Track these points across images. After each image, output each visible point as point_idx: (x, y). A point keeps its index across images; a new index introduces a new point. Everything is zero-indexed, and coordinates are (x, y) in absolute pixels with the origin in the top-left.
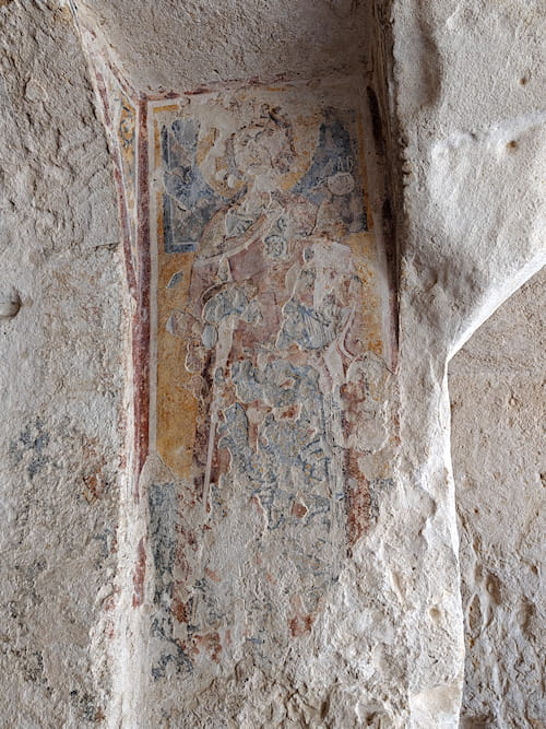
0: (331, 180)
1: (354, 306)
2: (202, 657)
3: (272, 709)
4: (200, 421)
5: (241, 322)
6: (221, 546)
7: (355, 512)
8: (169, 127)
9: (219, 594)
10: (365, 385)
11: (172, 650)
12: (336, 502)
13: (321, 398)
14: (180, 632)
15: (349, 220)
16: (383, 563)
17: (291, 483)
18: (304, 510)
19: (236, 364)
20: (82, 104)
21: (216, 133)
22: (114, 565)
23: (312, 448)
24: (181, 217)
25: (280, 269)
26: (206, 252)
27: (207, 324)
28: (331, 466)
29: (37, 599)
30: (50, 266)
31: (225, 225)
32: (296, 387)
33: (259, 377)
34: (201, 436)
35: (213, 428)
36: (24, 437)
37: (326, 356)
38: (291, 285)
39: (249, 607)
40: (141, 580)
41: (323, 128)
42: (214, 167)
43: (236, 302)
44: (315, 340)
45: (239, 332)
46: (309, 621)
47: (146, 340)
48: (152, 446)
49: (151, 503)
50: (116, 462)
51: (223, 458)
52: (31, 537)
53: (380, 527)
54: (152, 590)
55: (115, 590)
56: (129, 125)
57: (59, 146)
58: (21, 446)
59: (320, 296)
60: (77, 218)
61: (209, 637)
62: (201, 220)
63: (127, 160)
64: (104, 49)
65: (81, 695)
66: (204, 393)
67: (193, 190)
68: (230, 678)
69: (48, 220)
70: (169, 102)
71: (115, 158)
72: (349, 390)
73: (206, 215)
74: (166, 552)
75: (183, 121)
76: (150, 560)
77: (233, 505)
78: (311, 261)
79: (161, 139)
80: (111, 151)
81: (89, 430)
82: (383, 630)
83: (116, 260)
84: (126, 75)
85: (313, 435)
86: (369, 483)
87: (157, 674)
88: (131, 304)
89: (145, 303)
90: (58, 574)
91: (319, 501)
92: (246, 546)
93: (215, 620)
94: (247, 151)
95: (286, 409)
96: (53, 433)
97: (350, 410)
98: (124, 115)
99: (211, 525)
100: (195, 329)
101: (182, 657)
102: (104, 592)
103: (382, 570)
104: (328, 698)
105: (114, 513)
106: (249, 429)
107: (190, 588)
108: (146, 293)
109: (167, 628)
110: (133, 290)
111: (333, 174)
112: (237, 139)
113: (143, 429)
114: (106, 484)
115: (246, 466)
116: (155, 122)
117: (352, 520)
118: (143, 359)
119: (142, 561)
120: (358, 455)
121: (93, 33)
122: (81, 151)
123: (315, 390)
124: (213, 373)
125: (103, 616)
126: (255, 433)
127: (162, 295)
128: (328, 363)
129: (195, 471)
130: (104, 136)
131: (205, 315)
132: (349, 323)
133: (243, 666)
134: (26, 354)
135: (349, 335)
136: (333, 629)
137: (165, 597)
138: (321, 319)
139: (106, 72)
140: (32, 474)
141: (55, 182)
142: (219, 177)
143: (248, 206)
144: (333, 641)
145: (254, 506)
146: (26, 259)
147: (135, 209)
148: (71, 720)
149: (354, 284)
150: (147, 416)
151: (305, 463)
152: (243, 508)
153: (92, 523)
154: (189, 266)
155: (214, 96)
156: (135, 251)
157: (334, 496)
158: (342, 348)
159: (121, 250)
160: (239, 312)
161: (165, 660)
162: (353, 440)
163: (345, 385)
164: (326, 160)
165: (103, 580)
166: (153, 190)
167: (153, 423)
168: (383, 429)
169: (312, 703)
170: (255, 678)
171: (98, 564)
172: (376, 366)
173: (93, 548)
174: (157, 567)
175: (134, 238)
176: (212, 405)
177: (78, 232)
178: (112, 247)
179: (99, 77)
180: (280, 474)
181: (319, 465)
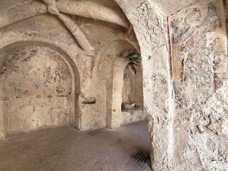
0: (211, 19)
1: (217, 44)
2: (184, 106)
3: (198, 115)
4: (182, 71)
5: (189, 53)
6: (187, 90)
7: (217, 84)
8: (173, 21)
9: (187, 98)
10: (220, 60)
11: (179, 105)
12: (212, 83)
13: (208, 64)
14: (180, 103)
15: (216, 26)
16: (224, 93)
17: (201, 80)
18: (204, 84)
19: (188, 60)
20: (157, 22)
21: (182, 18)
22: (168, 93)
23: (206, 74)
24: (176, 37)
25: (198, 41)
26: (182, 42)
27: (182, 54)
28: (211, 76)
29: (157, 97)
30: (154, 50)
31: (185, 36)
32: (202, 63)
33: (193, 62)
34: (182, 74)
35: (184, 72)
36: (153, 76)
37: (210, 56)
38: (201, 43)
39: (193, 100)
40: (173, 95)
41: (209, 8)
42: (182, 25)
43: (188, 49)
44: (207, 53)
45: (189, 55)
46: (205, 102)
47: (171, 59)
48: (173, 76)
49: (173, 84)
50: (167, 78)
51: (186, 77)
52: (155, 89)
53: (223, 87)
54: (175, 97)
55: (168, 96)
56: (165, 23)
57: (154, 31)
58: (152, 77)
59: (208, 44)
60: (157, 42)
61: (185, 104)
62: (180, 36)
63: (165, 29)
64: (160, 11)
65: (164, 109)
66: (182, 66)
67: (178, 31)
68: (189, 110)
69: (153, 43)
70: (172, 16)
71: (163, 30)
72: (215, 61)
73: (181, 35)
74: (176, 92)
75: (175, 18)
76: (174, 92)
77: (189, 84)
78: (205, 38)
79: (171, 24)
80: (162, 29)
81: (162, 74)
82: (224, 105)
83: (164, 47)
84: (164, 14)
85: (206, 71)
86: (220, 79)
87: (176, 108)
88: (168, 54)
89: (170, 53)
90: (160, 94)
91: (208, 83)
92: (192, 90)
93: (186, 101)
94: (189, 20)
95: (200, 67)
96: (157, 75)
97: (215, 65)
98: (164, 22)
99: (184, 87)
100: (180, 56)
101: (180, 106)
102: (167, 96)
103: (223, 95)
104: (210, 115)
105: (167, 86)
106: (192, 71)
107: (181, 97)
108: (170, 52)
109: (177, 102)
110: (168, 51)
111: (211, 17)
112: (187, 18)
113: (171, 73)
114: (166, 82)
115: (191, 77)
116: (170, 21)
117: (216, 86)
118: (170, 62)
119: (173, 93)
120: (217, 74)
121: (158, 10)
122: (157, 30)
123: (207, 63)
124: (184, 63)
125: (167, 99)
126: (193, 72)
127: (173, 51)
128: (210, 57)
129: (181, 79)
130: (161, 27)
131: (182, 53)
132: (216, 48)
133: (192, 108)
134: (152, 64)
135: (216, 51)
136: (211, 104)
137: (177, 98)
138: (208, 49)
139: (160, 15)
140: (154, 80)
141: (153, 37)
142: (183, 27)
143: (190, 31)
144: (211, 106)
145: (193, 84)
146: (150, 50)
147: (167, 38)
148: (163, 112)
149: (217, 40)
150: (172, 71)
151: (204, 76)
152: (191, 84)
153: (164, 87)
154: (178, 45)
155: (182, 11)
156: (168, 45)
157: (211, 82)
158: (214, 54)
159: (165, 45)
160: (189, 51)
161: (177, 106)
162: (216, 71)
163: (214, 61)
164: (210, 15)
165: (166, 95)
166: (170, 33)
167: (173, 72)
168: (224, 68)
169: (206, 115)
170: (194, 110)
171: (165, 93)
172: (223, 56)
173: (164, 90)
174: (175, 93)
175: (167, 43)
176: (184, 68)
177: (158, 44)
178: (164, 45)
179: (159, 17)
180: (199, 78)
181: (207, 76)
